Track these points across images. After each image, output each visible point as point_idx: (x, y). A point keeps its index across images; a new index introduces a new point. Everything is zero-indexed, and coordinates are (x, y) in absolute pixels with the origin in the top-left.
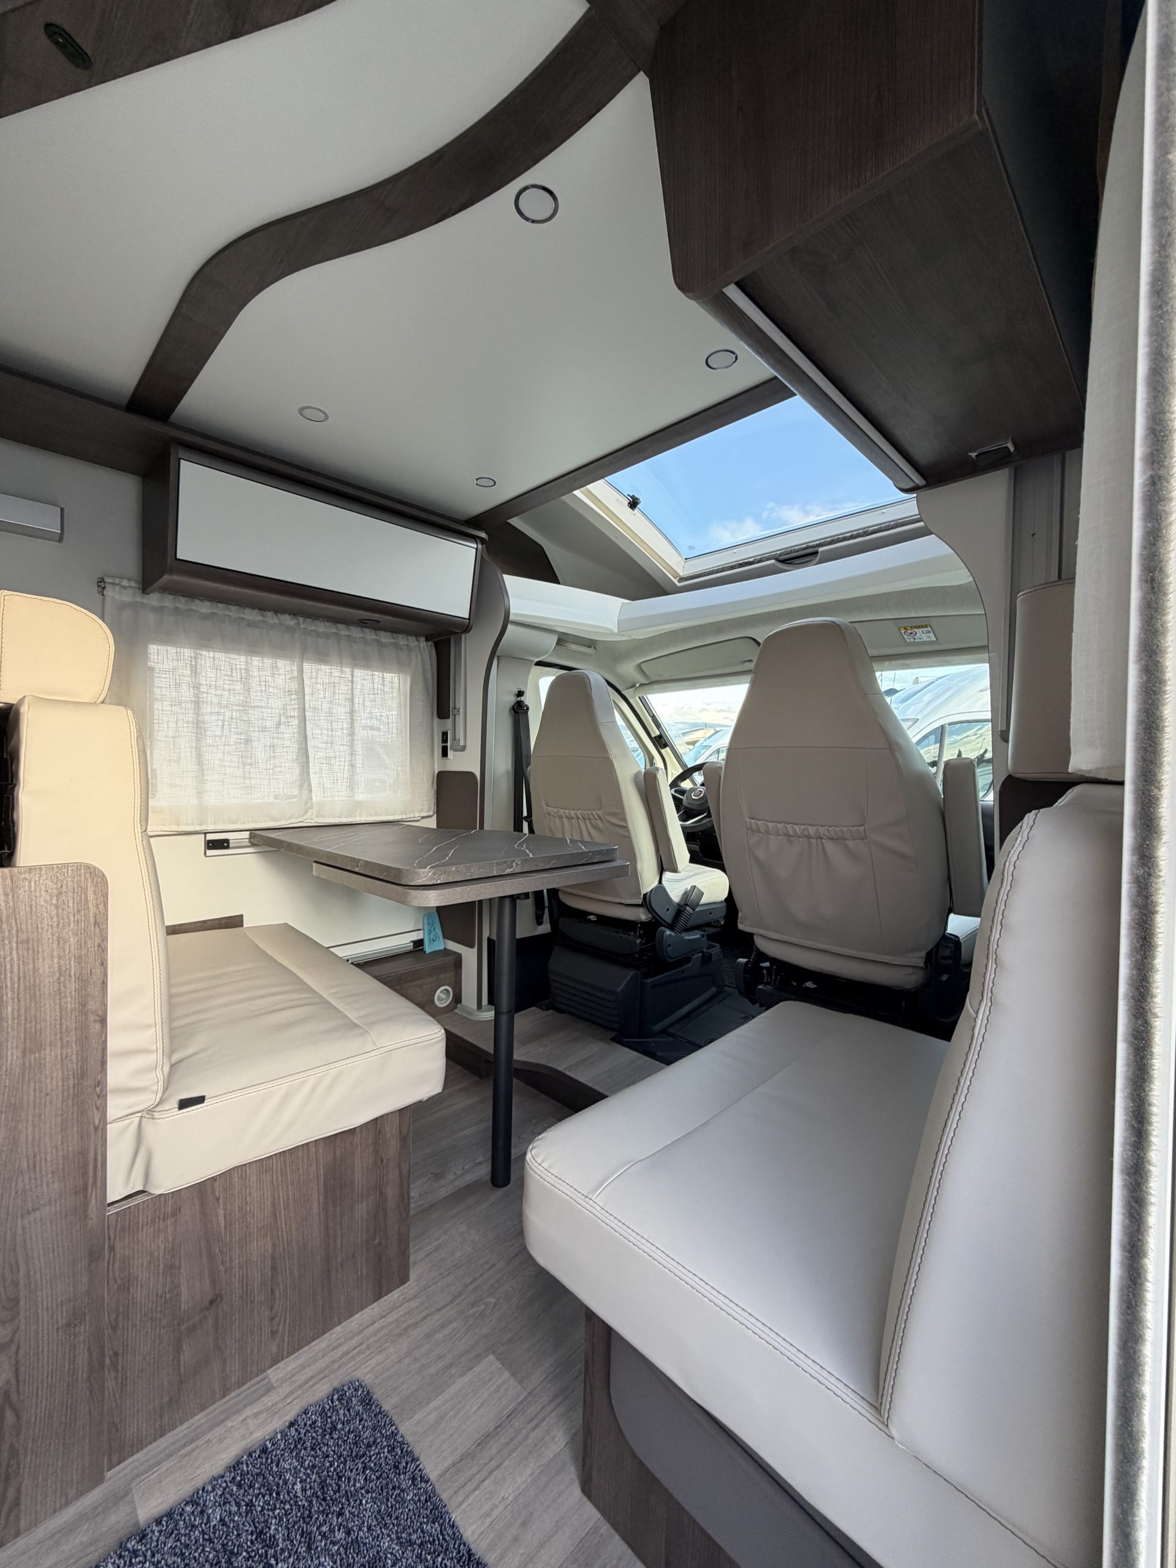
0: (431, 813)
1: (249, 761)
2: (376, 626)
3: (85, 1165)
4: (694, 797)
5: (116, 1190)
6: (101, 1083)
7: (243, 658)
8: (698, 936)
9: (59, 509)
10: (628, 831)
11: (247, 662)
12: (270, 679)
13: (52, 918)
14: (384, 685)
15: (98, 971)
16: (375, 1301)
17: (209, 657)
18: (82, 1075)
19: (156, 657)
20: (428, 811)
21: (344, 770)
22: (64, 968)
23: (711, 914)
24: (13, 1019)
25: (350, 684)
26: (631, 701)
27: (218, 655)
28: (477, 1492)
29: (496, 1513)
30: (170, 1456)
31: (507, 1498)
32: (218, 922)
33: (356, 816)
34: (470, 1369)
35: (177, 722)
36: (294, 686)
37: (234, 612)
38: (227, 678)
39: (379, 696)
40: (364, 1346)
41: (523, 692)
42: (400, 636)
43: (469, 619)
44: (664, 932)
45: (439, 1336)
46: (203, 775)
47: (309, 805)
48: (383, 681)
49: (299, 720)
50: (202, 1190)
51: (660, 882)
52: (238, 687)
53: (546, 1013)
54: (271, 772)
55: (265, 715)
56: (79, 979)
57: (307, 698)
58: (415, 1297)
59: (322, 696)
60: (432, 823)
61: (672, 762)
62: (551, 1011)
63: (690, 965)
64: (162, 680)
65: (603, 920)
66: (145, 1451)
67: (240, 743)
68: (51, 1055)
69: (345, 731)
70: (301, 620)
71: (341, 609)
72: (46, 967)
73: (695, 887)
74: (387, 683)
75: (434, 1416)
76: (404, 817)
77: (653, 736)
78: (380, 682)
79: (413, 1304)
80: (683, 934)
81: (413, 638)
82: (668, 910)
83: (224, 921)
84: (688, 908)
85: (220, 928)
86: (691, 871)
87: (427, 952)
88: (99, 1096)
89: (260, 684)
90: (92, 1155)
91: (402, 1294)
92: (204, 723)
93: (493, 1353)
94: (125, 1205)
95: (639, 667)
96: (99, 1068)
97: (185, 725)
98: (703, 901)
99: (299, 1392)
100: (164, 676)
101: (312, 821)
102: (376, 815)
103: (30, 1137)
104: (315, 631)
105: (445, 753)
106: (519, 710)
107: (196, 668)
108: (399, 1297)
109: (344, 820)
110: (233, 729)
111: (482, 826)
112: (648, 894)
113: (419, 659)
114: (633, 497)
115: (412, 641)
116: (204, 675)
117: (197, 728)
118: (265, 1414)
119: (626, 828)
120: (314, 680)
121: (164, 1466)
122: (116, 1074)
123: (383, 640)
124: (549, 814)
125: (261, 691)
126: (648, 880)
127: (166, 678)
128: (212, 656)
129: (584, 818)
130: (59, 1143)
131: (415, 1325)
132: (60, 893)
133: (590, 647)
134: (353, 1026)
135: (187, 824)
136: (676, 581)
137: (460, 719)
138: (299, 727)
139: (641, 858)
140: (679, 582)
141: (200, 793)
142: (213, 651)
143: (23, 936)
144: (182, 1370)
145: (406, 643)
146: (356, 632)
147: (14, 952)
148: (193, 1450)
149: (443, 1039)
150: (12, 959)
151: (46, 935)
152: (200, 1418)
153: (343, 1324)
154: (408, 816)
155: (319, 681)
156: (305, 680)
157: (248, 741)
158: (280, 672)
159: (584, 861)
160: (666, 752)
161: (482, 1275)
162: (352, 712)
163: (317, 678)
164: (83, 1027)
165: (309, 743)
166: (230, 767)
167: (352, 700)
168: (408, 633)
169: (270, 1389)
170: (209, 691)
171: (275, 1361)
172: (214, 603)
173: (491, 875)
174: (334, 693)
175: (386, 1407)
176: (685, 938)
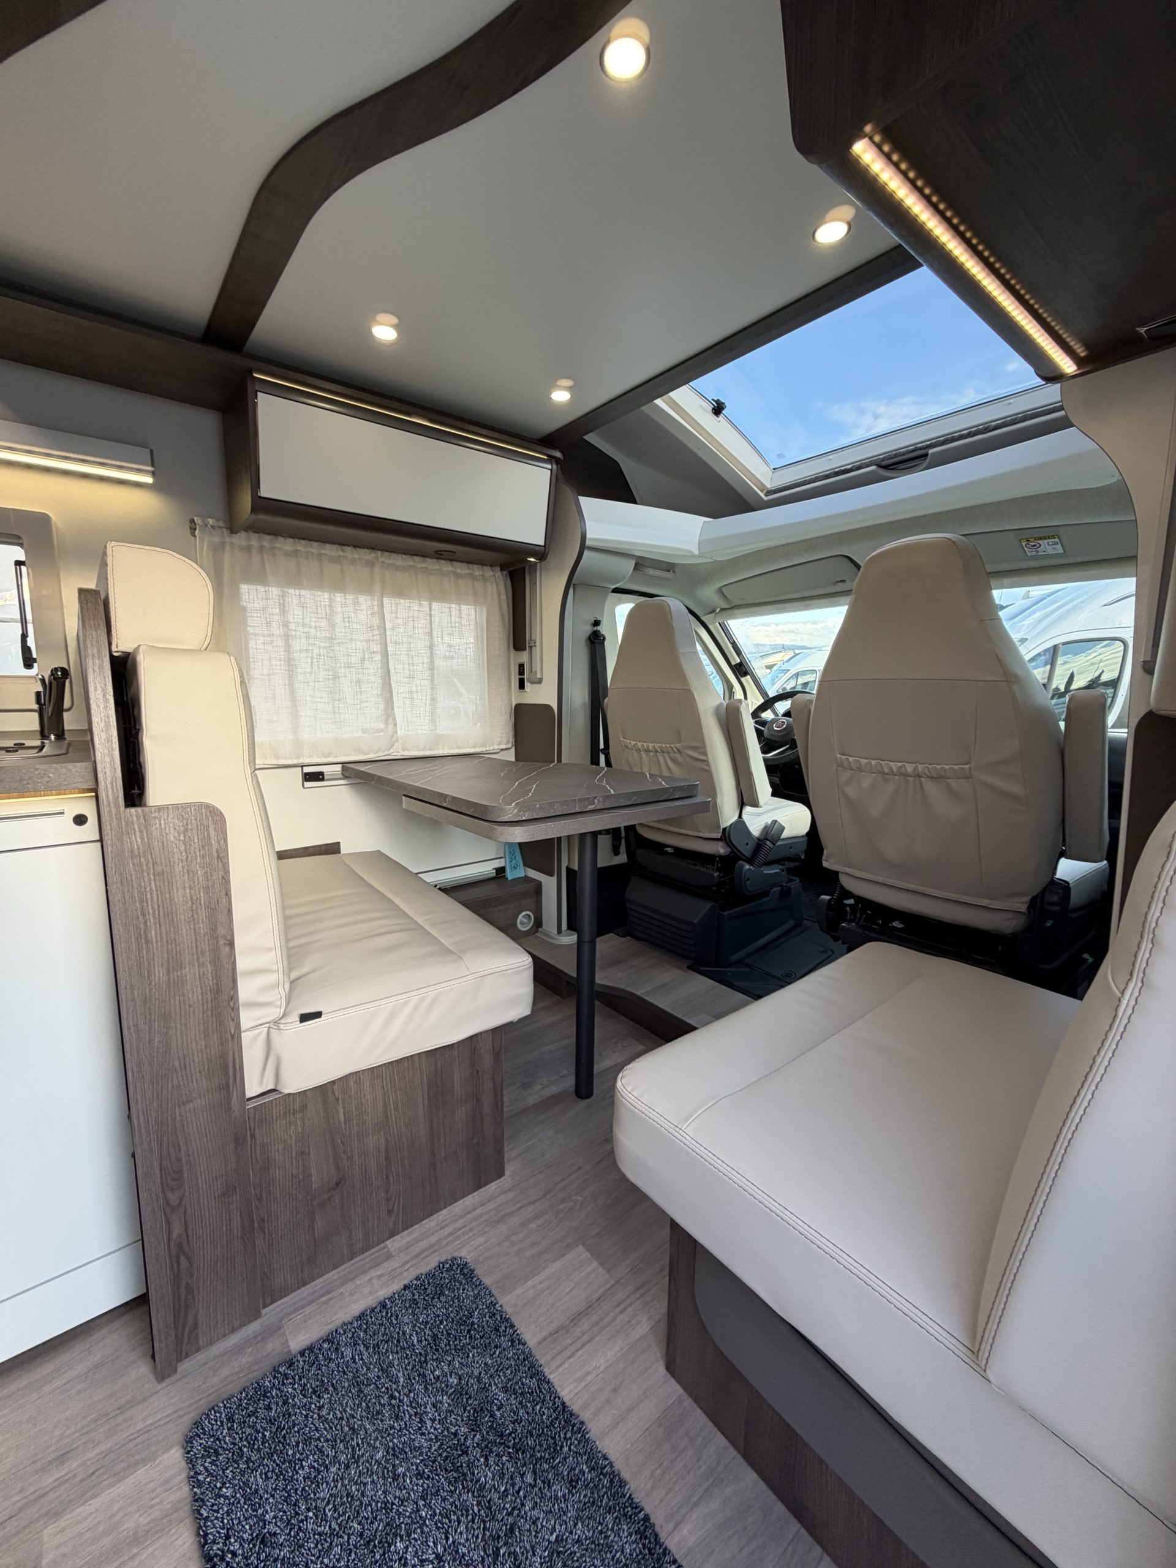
0: (509, 745)
1: (337, 696)
2: (451, 558)
3: (225, 1067)
4: (776, 729)
5: (253, 1088)
6: (234, 997)
7: (326, 595)
8: (778, 870)
9: (148, 450)
10: (708, 765)
11: (330, 599)
12: (353, 615)
13: (181, 853)
14: (461, 617)
15: (224, 900)
16: (475, 1191)
17: (295, 595)
18: (217, 990)
19: (247, 597)
20: (506, 744)
21: (426, 703)
22: (195, 898)
23: (791, 848)
24: (157, 941)
25: (428, 618)
26: (711, 627)
27: (303, 592)
28: (571, 1360)
29: (590, 1378)
30: (312, 1302)
31: (599, 1367)
32: (318, 849)
33: (438, 748)
34: (564, 1255)
35: (270, 660)
36: (376, 621)
37: (314, 548)
38: (313, 615)
39: (457, 629)
40: (467, 1228)
41: (600, 621)
42: (475, 566)
43: (545, 546)
44: (743, 866)
45: (533, 1226)
46: (297, 711)
47: (394, 739)
48: (460, 613)
49: (381, 655)
50: (323, 1091)
51: (740, 816)
52: (324, 624)
53: (623, 939)
54: (359, 706)
55: (350, 651)
56: (208, 907)
57: (388, 633)
58: (510, 1190)
59: (402, 630)
60: (511, 756)
61: (752, 691)
62: (629, 938)
63: (768, 898)
64: (254, 619)
65: (680, 853)
66: (291, 1296)
67: (329, 679)
68: (190, 973)
69: (425, 665)
70: (379, 553)
71: (417, 541)
72: (180, 896)
73: (776, 821)
74: (464, 615)
75: (531, 1292)
76: (484, 749)
77: (733, 663)
78: (458, 614)
79: (511, 1195)
80: (762, 869)
81: (489, 568)
82: (747, 844)
83: (323, 848)
84: (768, 843)
85: (320, 854)
86: (772, 805)
87: (509, 879)
88: (233, 1009)
89: (344, 621)
90: (231, 1058)
91: (498, 1187)
92: (294, 660)
93: (582, 1244)
94: (261, 1101)
95: (720, 591)
96: (231, 985)
97: (278, 663)
98: (785, 835)
99: (413, 1262)
100: (255, 615)
101: (399, 754)
102: (459, 748)
103: (180, 1041)
104: (393, 564)
105: (522, 686)
106: (596, 641)
107: (284, 606)
108: (496, 1189)
109: (428, 753)
110: (321, 666)
111: (559, 760)
112: (728, 829)
113: (495, 589)
114: (718, 402)
115: (488, 572)
116: (291, 612)
117: (288, 665)
118: (387, 1277)
119: (706, 762)
120: (393, 615)
121: (308, 1310)
122: (246, 990)
123: (459, 571)
124: (626, 746)
125: (345, 627)
126: (728, 815)
127: (258, 617)
128: (297, 593)
129: (663, 752)
130: (203, 1047)
131: (512, 1214)
132: (186, 830)
133: (669, 571)
134: (448, 952)
135: (286, 758)
136: (762, 495)
137: (536, 651)
138: (382, 662)
139: (721, 791)
140: (766, 495)
141: (295, 728)
142: (299, 589)
143: (159, 869)
144: (316, 1237)
145: (481, 573)
146: (431, 564)
147: (153, 883)
148: (330, 1299)
149: (530, 967)
150: (151, 889)
151: (178, 868)
152: (333, 1275)
153: (448, 1208)
154: (488, 749)
155: (399, 616)
156: (386, 614)
157: (335, 677)
158: (362, 608)
159: (665, 797)
160: (746, 680)
161: (570, 1175)
162: (431, 646)
163: (396, 613)
164: (215, 950)
165: (392, 678)
166: (320, 702)
167: (431, 634)
168: (483, 563)
169: (389, 1257)
170: (297, 628)
171: (393, 1234)
172: (297, 540)
173: (574, 812)
174: (414, 627)
175: (487, 1281)
176: (765, 872)
